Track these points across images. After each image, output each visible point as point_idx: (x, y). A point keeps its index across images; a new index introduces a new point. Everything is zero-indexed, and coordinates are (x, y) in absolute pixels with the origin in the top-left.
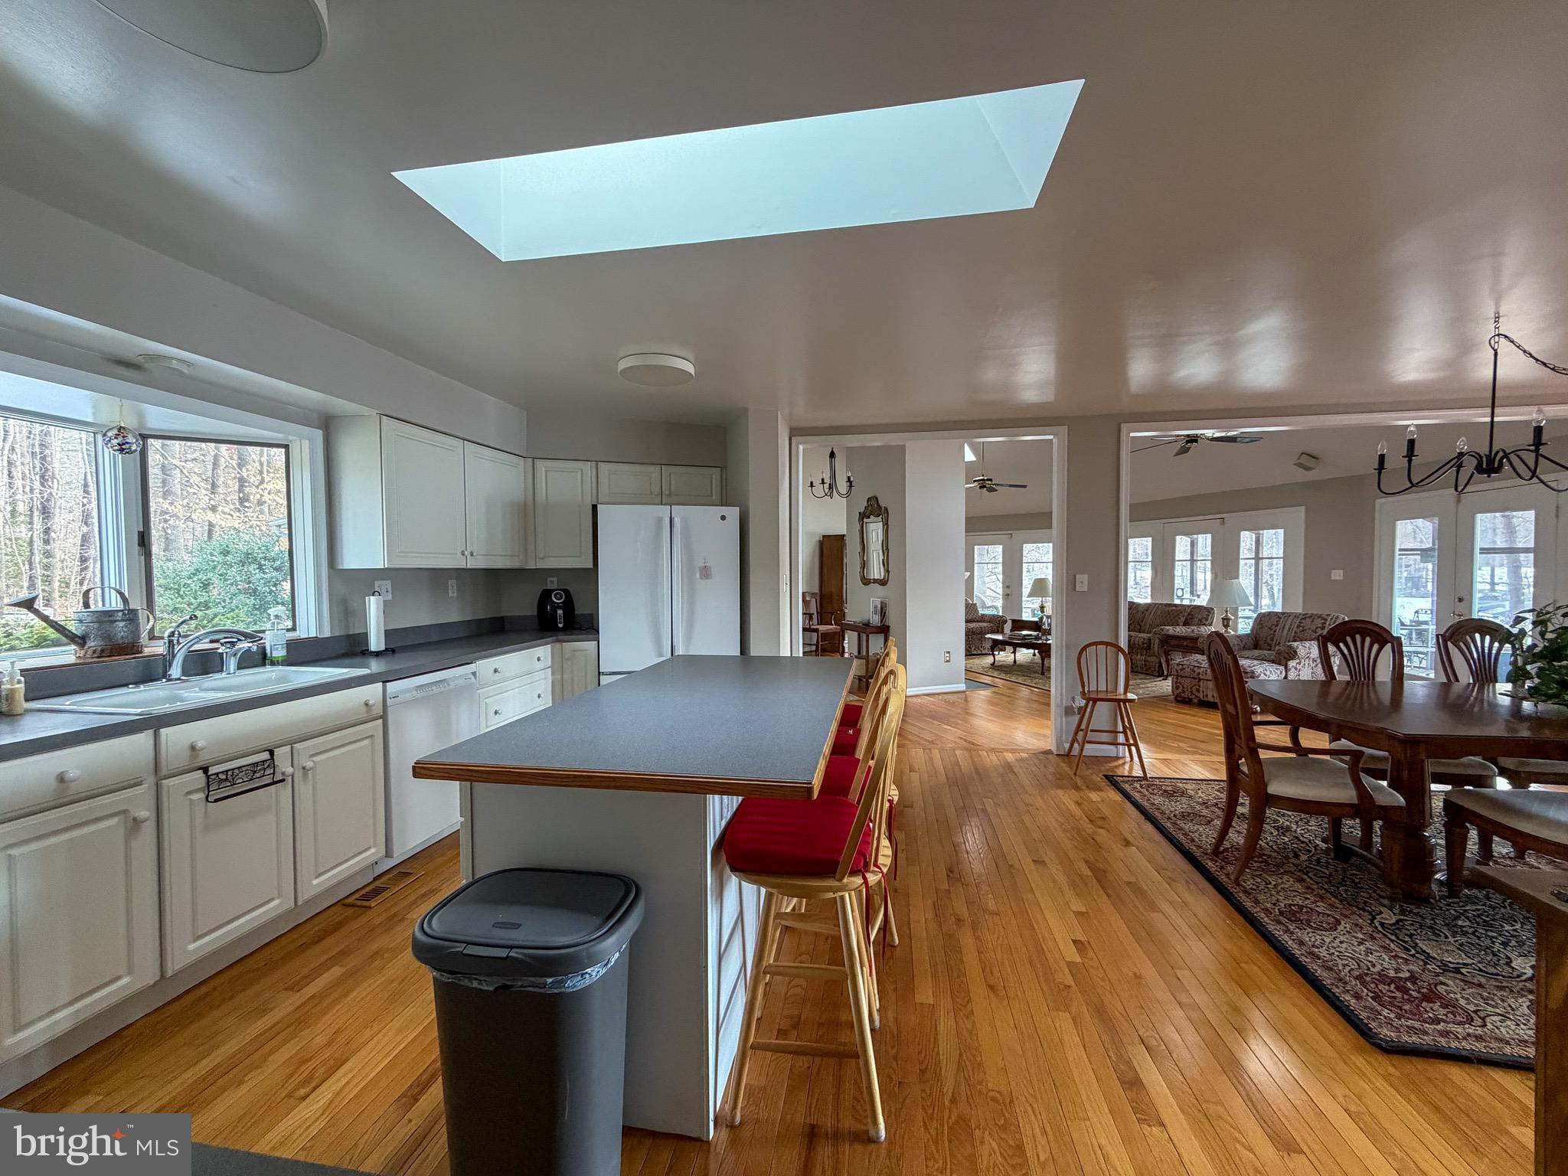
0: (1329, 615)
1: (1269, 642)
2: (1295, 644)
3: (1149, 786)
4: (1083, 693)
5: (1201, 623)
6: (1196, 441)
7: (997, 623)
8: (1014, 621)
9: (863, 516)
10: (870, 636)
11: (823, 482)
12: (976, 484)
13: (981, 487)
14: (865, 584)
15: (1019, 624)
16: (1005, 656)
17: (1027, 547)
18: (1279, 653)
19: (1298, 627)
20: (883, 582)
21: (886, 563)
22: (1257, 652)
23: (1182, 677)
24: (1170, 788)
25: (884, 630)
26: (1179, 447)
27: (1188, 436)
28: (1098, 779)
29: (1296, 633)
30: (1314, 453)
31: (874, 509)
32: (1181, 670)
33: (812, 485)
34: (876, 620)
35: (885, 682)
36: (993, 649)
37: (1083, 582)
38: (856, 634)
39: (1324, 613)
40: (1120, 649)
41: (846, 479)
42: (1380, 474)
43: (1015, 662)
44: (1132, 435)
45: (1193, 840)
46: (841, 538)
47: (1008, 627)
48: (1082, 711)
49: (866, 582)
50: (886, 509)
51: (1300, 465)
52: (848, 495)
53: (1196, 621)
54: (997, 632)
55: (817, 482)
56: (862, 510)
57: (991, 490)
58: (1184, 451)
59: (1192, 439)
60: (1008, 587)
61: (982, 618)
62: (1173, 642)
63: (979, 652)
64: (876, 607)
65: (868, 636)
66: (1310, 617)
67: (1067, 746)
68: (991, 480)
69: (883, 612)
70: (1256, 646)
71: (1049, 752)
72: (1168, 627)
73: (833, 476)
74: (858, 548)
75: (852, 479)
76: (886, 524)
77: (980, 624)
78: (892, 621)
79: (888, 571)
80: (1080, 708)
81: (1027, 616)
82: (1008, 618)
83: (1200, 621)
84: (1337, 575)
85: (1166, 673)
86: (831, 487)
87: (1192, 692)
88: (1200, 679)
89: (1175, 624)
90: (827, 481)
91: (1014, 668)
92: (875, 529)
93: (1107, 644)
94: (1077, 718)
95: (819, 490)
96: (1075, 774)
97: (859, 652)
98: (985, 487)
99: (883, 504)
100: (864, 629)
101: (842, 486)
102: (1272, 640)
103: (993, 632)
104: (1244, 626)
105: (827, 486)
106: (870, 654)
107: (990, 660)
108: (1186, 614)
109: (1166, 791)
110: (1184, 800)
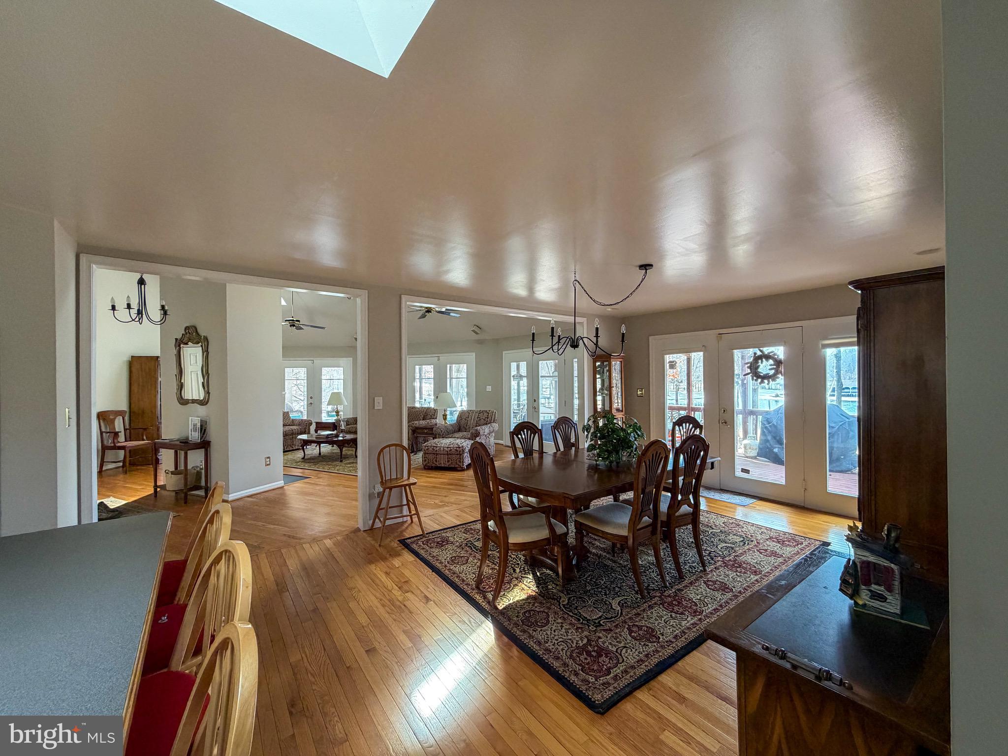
0: (489, 411)
1: (465, 427)
2: (479, 428)
3: (427, 541)
4: (382, 483)
5: (431, 418)
6: (430, 312)
7: (304, 427)
8: (317, 423)
9: (180, 343)
10: (189, 452)
11: (129, 306)
12: (287, 323)
13: (291, 326)
14: (181, 404)
15: (321, 426)
16: (312, 450)
17: (325, 370)
18: (472, 434)
19: (478, 418)
20: (203, 403)
21: (206, 386)
22: (461, 434)
23: (427, 454)
24: (439, 540)
25: (204, 445)
26: (421, 314)
27: (426, 308)
28: (395, 544)
29: (477, 421)
30: (480, 326)
31: (191, 335)
32: (427, 450)
33: (113, 308)
34: (195, 436)
35: (211, 521)
36: (303, 446)
37: (379, 403)
38: (172, 452)
39: (487, 409)
40: (404, 448)
41: (159, 307)
42: (533, 343)
43: (320, 454)
44: (408, 303)
45: (463, 581)
46: (154, 360)
47: (313, 428)
48: (381, 495)
49: (183, 402)
50: (206, 339)
51: (474, 331)
52: (163, 321)
53: (429, 417)
54: (304, 433)
55: (121, 305)
56: (179, 337)
57: (299, 328)
58: (423, 316)
59: (429, 310)
60: (311, 398)
61: (293, 423)
62: (419, 431)
63: (291, 449)
64: (195, 425)
65: (186, 455)
66: (482, 412)
67: (371, 522)
68: (298, 321)
69: (203, 429)
70: (459, 430)
71: (358, 530)
72: (416, 422)
73: (143, 302)
74: (175, 371)
75: (166, 308)
76: (206, 352)
77: (292, 427)
78: (213, 435)
79: (208, 393)
80: (379, 494)
81: (325, 419)
82: (314, 421)
83: (431, 416)
84: (489, 388)
85: (415, 450)
86: (139, 312)
87: (433, 462)
88: (437, 454)
89: (419, 420)
90: (135, 305)
91: (321, 459)
92: (193, 355)
93: (396, 445)
94: (377, 501)
95: (122, 313)
96: (380, 545)
97: (176, 468)
98: (294, 326)
99: (203, 333)
100: (184, 446)
101: (156, 314)
102: (467, 425)
103: (301, 433)
104: (452, 419)
105: (134, 312)
106: (189, 467)
107: (300, 454)
108: (424, 413)
109: (438, 543)
110: (450, 547)
